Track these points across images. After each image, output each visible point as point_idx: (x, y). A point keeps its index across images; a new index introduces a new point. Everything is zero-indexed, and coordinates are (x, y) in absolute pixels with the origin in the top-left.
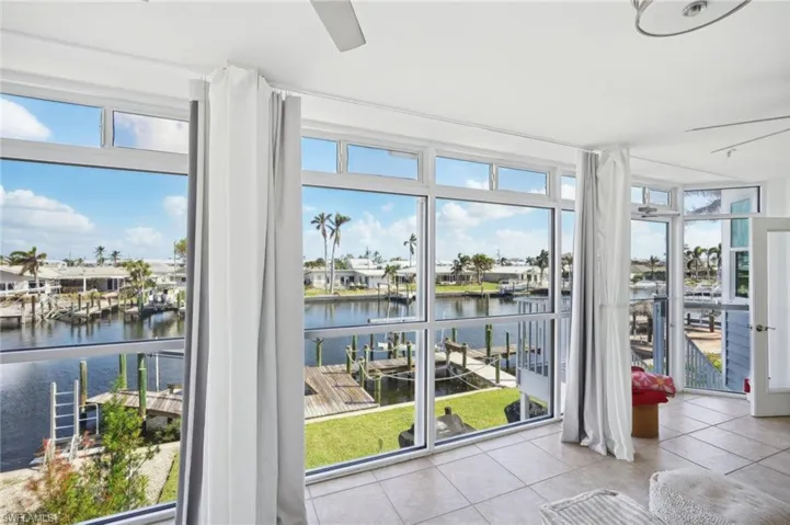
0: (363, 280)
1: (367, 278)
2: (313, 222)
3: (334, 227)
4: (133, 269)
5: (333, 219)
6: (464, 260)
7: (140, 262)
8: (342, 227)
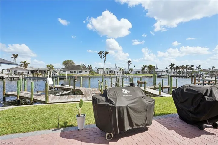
0: (114, 72)
1: (115, 72)
2: (98, 54)
3: (105, 55)
4: (49, 67)
5: (104, 53)
6: (145, 67)
7: (51, 65)
8: (107, 55)
